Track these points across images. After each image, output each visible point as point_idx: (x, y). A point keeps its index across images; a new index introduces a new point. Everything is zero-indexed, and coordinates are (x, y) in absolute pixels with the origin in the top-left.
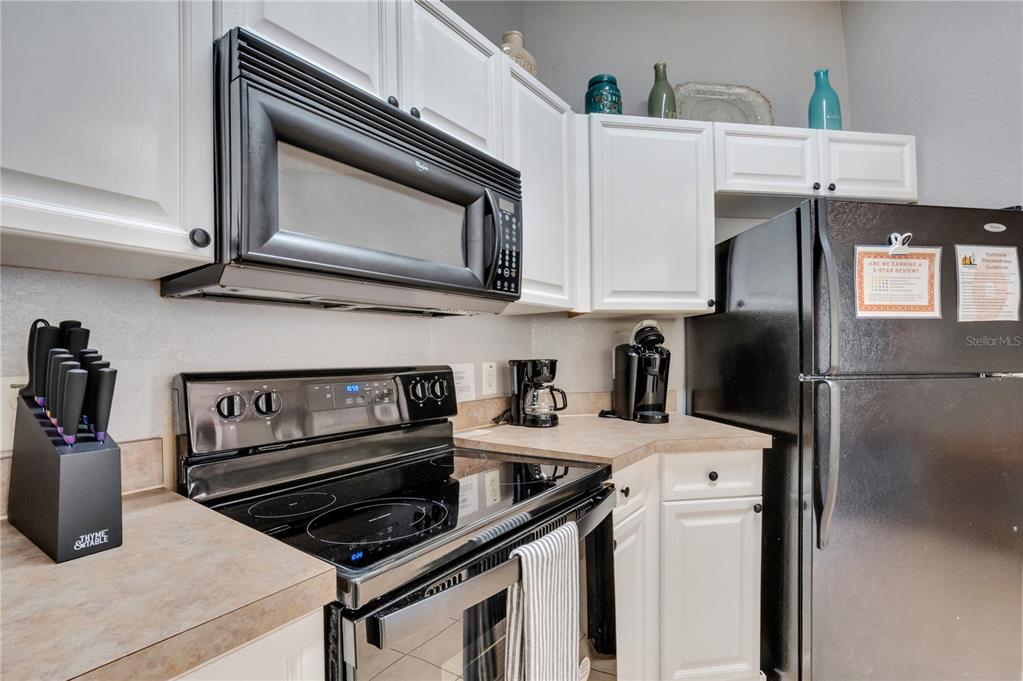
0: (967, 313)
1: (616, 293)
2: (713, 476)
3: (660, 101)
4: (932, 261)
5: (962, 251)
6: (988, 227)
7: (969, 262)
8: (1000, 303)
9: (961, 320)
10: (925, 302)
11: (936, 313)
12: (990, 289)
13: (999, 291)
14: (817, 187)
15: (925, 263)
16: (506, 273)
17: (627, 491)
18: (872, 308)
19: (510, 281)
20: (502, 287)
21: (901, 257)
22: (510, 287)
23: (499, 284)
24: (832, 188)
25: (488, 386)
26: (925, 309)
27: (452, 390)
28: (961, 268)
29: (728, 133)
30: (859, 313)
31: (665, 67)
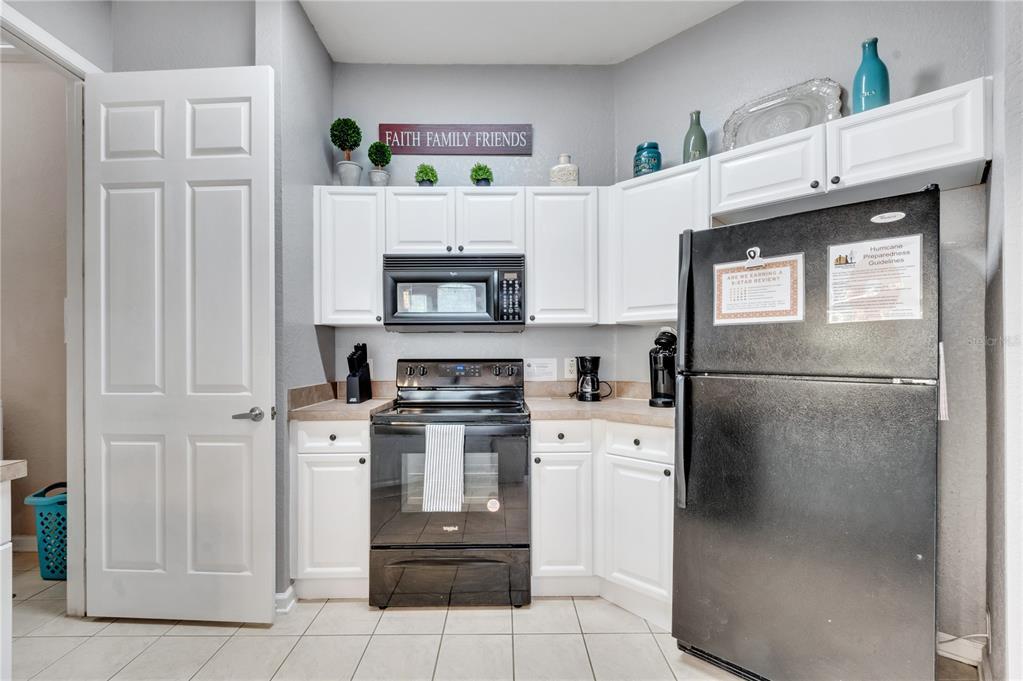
1: (632, 309)
2: (637, 442)
4: (793, 267)
5: (836, 251)
7: (843, 261)
8: (890, 301)
9: (830, 321)
10: (787, 306)
11: (798, 316)
13: (887, 288)
14: (814, 187)
16: (511, 311)
17: (561, 436)
18: (729, 316)
19: (514, 314)
20: (508, 319)
21: (758, 268)
22: (514, 318)
23: (505, 317)
24: (836, 180)
25: (570, 373)
26: (787, 313)
27: (520, 373)
28: (833, 269)
29: (722, 162)
30: (717, 322)
31: (698, 113)
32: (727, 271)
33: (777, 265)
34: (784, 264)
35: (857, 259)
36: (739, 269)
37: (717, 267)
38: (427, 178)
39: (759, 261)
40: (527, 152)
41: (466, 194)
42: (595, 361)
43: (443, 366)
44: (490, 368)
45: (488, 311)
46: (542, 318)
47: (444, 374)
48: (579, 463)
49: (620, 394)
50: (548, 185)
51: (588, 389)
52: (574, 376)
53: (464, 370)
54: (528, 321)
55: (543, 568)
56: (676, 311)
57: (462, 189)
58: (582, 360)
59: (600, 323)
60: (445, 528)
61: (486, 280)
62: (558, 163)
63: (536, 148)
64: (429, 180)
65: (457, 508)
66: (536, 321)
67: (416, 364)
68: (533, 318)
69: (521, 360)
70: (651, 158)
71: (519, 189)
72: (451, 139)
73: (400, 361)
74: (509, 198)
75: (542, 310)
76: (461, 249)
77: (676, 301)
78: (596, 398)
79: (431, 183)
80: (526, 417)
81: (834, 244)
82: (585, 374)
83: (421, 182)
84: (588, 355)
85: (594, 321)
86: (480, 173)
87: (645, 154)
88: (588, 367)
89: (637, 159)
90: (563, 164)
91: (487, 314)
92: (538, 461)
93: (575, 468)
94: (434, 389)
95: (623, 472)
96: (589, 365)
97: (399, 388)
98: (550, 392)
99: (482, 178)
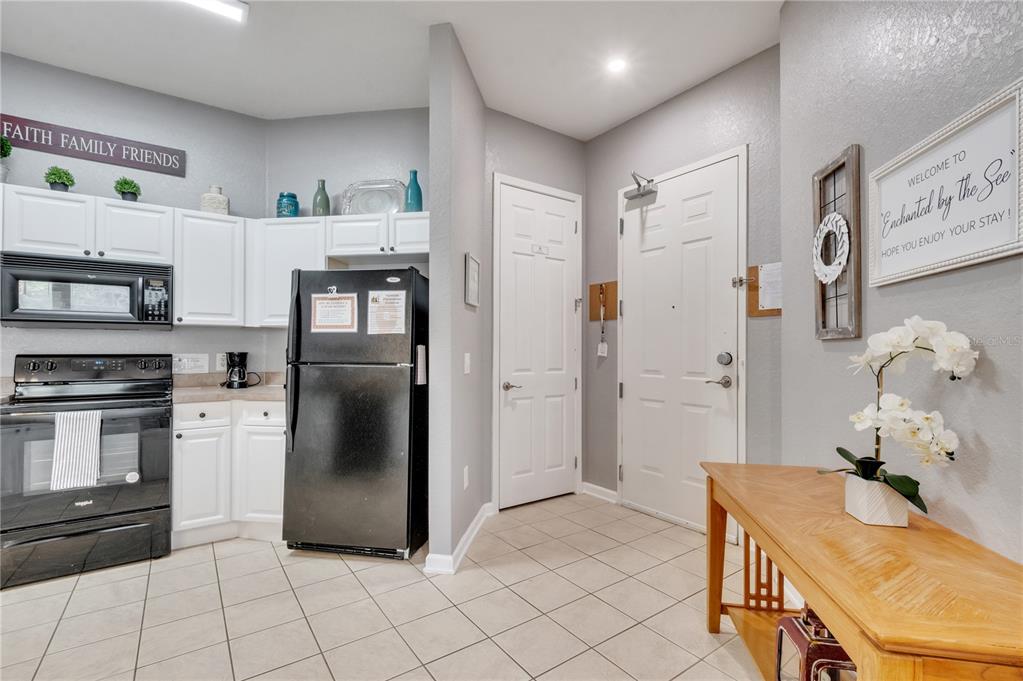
0: (373, 329)
1: (271, 316)
2: (266, 414)
3: (326, 206)
4: (353, 302)
5: (372, 294)
6: (389, 280)
7: (375, 300)
8: (393, 323)
9: (369, 333)
10: (349, 323)
11: (355, 330)
12: (387, 316)
13: (392, 317)
14: (382, 250)
15: (349, 302)
16: (156, 313)
17: (203, 415)
18: (320, 327)
19: (160, 316)
20: (153, 319)
21: (335, 299)
22: (160, 319)
23: (150, 318)
24: (392, 249)
25: (221, 366)
26: (349, 327)
27: (169, 366)
28: (370, 304)
29: (334, 222)
30: (313, 330)
31: (324, 182)
32: (319, 299)
33: (345, 298)
34: (348, 298)
35: (381, 300)
36: (325, 299)
37: (314, 296)
38: (60, 181)
39: (335, 295)
40: (180, 172)
41: (108, 205)
42: (243, 356)
43: (77, 361)
44: (135, 362)
45: (132, 311)
46: (188, 320)
47: (79, 369)
48: (219, 435)
49: (267, 383)
50: (199, 210)
51: (236, 379)
52: (225, 369)
53: (104, 365)
54: (176, 322)
55: (183, 523)
56: (287, 320)
57: (102, 200)
58: (231, 355)
59: (247, 325)
60: (77, 504)
61: (130, 285)
62: (209, 192)
63: (189, 171)
64: (63, 183)
65: (92, 482)
66: (182, 323)
67: (41, 359)
68: (180, 320)
69: (171, 356)
70: (290, 206)
71: (169, 210)
72: (89, 146)
73: (18, 356)
74: (158, 216)
75: (190, 313)
76: (101, 254)
77: (288, 313)
78: (243, 385)
79: (65, 187)
80: (168, 401)
81: (373, 290)
82: (234, 367)
83: (53, 185)
84: (236, 350)
85: (241, 324)
86: (126, 187)
87: (284, 200)
88: (237, 361)
89: (279, 202)
90: (214, 193)
91: (130, 315)
92: (179, 436)
93: (215, 439)
94: (65, 383)
95: (255, 437)
96: (237, 359)
97: (17, 384)
98: (200, 382)
99: (129, 192)
